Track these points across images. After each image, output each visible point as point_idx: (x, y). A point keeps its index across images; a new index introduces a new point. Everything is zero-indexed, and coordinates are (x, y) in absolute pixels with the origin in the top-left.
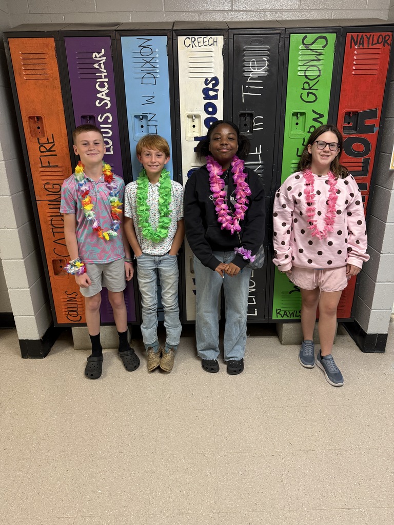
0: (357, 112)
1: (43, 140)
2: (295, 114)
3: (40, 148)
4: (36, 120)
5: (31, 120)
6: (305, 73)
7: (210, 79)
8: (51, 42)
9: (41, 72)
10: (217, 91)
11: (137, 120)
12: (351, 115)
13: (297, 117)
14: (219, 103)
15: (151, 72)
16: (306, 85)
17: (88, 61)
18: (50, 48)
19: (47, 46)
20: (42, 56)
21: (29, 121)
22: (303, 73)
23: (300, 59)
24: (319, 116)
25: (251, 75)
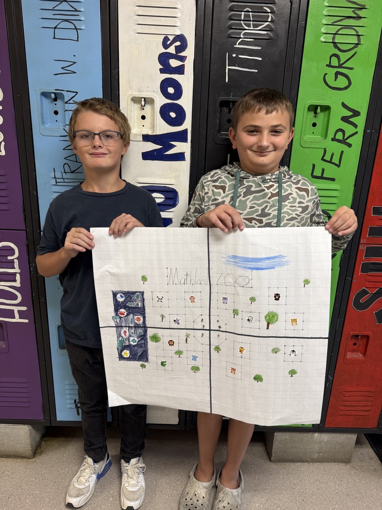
2: (314, 109)
6: (334, 38)
7: (171, 38)
10: (183, 59)
11: (46, 101)
13: (316, 113)
14: (187, 81)
15: (71, 19)
16: (334, 60)
22: (329, 38)
23: (325, 13)
24: (351, 114)
25: (242, 36)
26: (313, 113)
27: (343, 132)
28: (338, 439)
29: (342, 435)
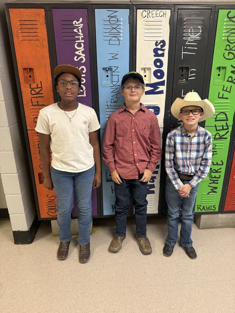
1: (34, 86)
2: (219, 68)
3: (31, 91)
4: (29, 70)
5: (25, 71)
6: (228, 38)
7: (159, 42)
8: (42, 11)
9: (34, 35)
10: (163, 50)
11: (104, 72)
13: (219, 70)
14: (165, 60)
15: (116, 36)
16: (228, 47)
17: (69, 27)
18: (41, 16)
19: (39, 15)
20: (34, 22)
21: (24, 71)
22: (226, 38)
23: (225, 28)
24: (234, 69)
25: (189, 39)
26: (218, 70)
27: (232, 77)
28: (230, 217)
29: (232, 214)
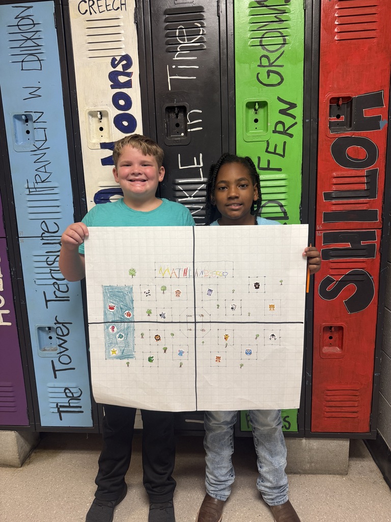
0: (349, 98)
6: (261, 42)
10: (129, 75)
12: (341, 102)
13: (255, 110)
14: (135, 93)
15: (34, 53)
16: (265, 61)
22: (257, 41)
24: (288, 106)
25: (179, 50)
27: (283, 124)
29: (333, 441)
